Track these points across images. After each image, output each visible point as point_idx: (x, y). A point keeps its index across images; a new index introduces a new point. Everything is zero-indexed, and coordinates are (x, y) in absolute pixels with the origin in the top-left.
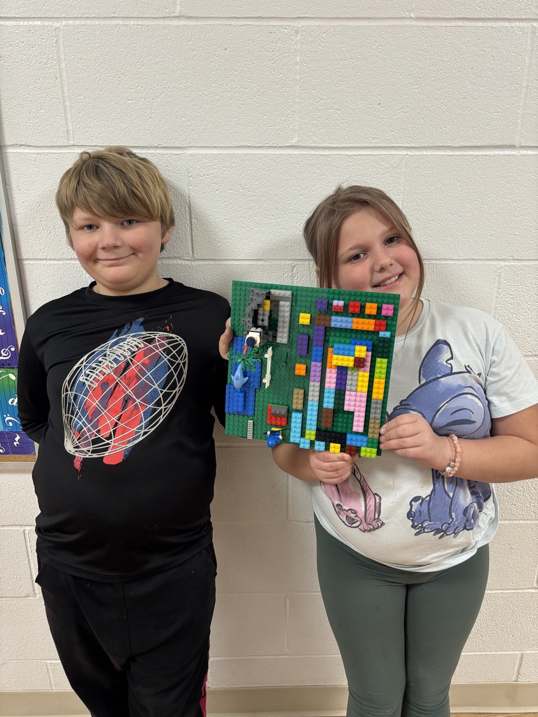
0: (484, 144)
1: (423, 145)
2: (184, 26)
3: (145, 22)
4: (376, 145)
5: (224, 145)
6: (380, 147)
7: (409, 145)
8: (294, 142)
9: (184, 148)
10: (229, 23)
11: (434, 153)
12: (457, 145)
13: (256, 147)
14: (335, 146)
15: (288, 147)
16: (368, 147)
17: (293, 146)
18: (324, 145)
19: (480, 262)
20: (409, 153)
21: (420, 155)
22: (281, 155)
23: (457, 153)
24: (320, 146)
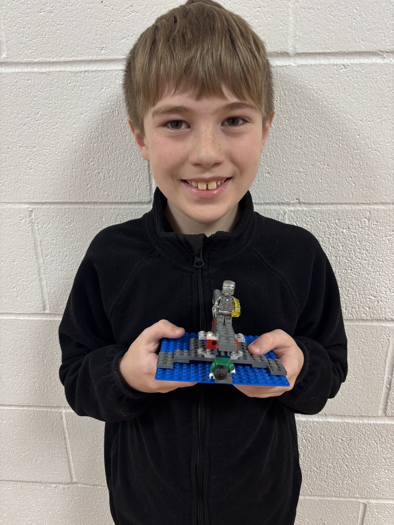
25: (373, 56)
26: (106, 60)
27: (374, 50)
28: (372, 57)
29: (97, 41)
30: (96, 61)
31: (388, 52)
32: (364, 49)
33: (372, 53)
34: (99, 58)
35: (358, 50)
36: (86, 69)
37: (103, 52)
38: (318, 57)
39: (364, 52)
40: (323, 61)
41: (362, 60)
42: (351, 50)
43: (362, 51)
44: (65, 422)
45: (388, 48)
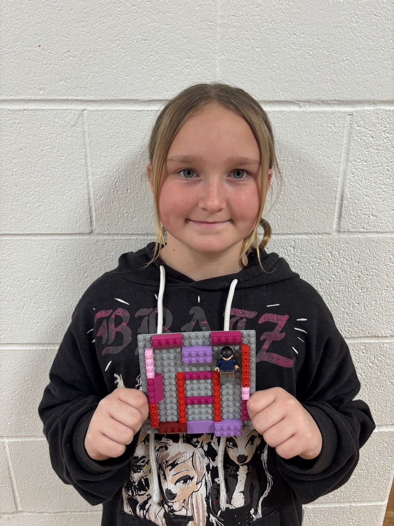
25: (291, 104)
26: (44, 100)
27: (292, 100)
28: (290, 106)
29: (35, 82)
30: (35, 101)
31: (304, 102)
32: (283, 98)
33: (291, 102)
34: (38, 98)
35: (278, 99)
36: (25, 107)
37: (42, 92)
39: (283, 101)
41: (282, 108)
42: (271, 99)
43: (281, 100)
44: (8, 452)
45: (304, 98)
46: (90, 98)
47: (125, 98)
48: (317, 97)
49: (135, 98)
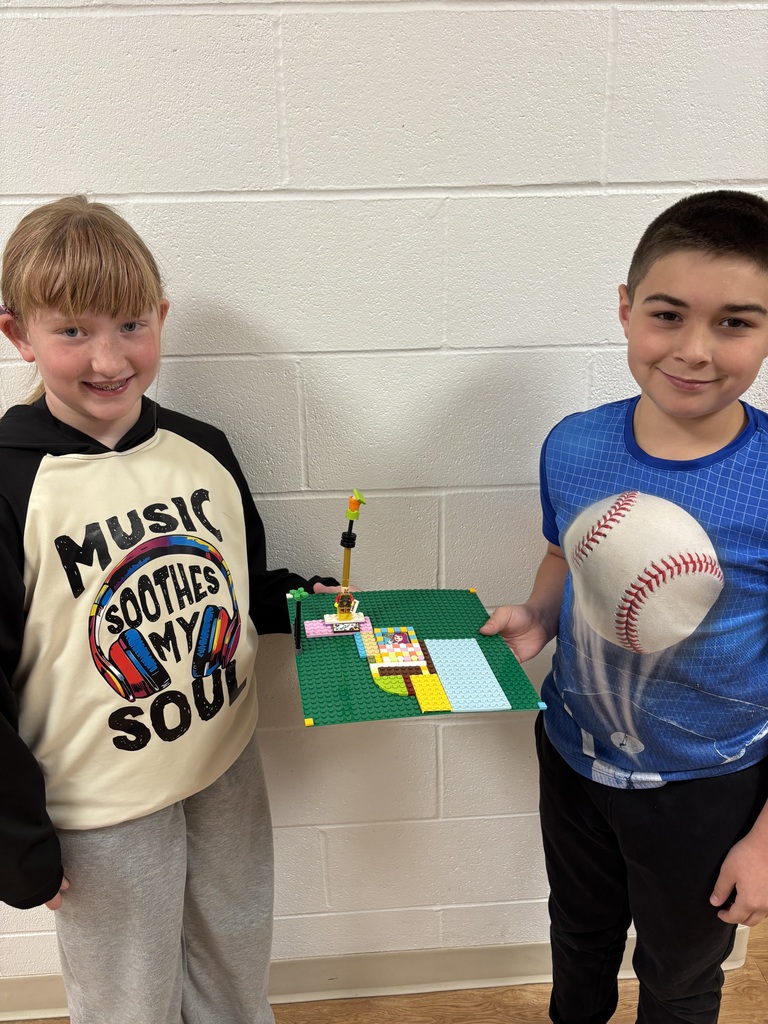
0: (556, 182)
1: (470, 184)
2: (111, 18)
3: (55, 15)
4: (403, 185)
5: (183, 191)
6: (409, 189)
7: (449, 185)
8: (284, 183)
9: (124, 195)
10: (177, 12)
11: (486, 196)
12: (519, 183)
13: (230, 193)
14: (344, 188)
15: (276, 191)
16: (391, 189)
17: (283, 190)
18: (328, 187)
19: (562, 350)
20: (451, 196)
21: (467, 199)
22: (267, 202)
23: (520, 195)
24: (322, 188)
25: (685, 186)
27: (686, 181)
29: (394, 168)
31: (700, 182)
32: (676, 179)
34: (396, 186)
35: (671, 180)
36: (380, 198)
37: (400, 179)
38: (630, 187)
39: (676, 183)
40: (635, 191)
41: (675, 190)
42: (663, 180)
43: (674, 181)
45: (702, 178)
46: (456, 184)
47: (494, 183)
48: (717, 176)
49: (506, 183)
